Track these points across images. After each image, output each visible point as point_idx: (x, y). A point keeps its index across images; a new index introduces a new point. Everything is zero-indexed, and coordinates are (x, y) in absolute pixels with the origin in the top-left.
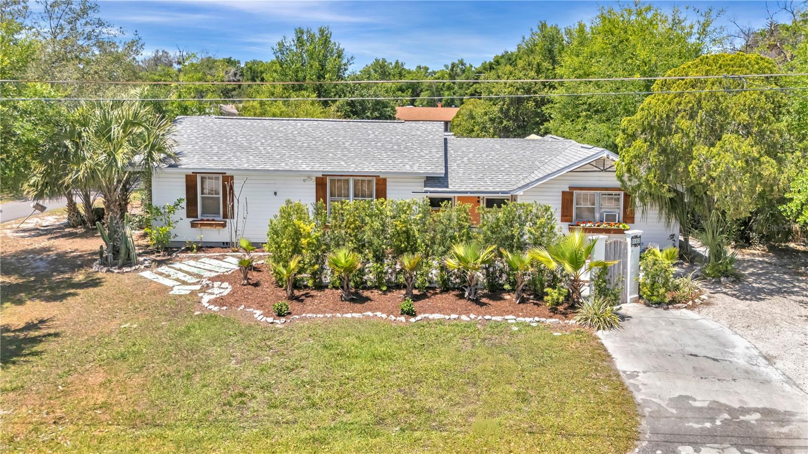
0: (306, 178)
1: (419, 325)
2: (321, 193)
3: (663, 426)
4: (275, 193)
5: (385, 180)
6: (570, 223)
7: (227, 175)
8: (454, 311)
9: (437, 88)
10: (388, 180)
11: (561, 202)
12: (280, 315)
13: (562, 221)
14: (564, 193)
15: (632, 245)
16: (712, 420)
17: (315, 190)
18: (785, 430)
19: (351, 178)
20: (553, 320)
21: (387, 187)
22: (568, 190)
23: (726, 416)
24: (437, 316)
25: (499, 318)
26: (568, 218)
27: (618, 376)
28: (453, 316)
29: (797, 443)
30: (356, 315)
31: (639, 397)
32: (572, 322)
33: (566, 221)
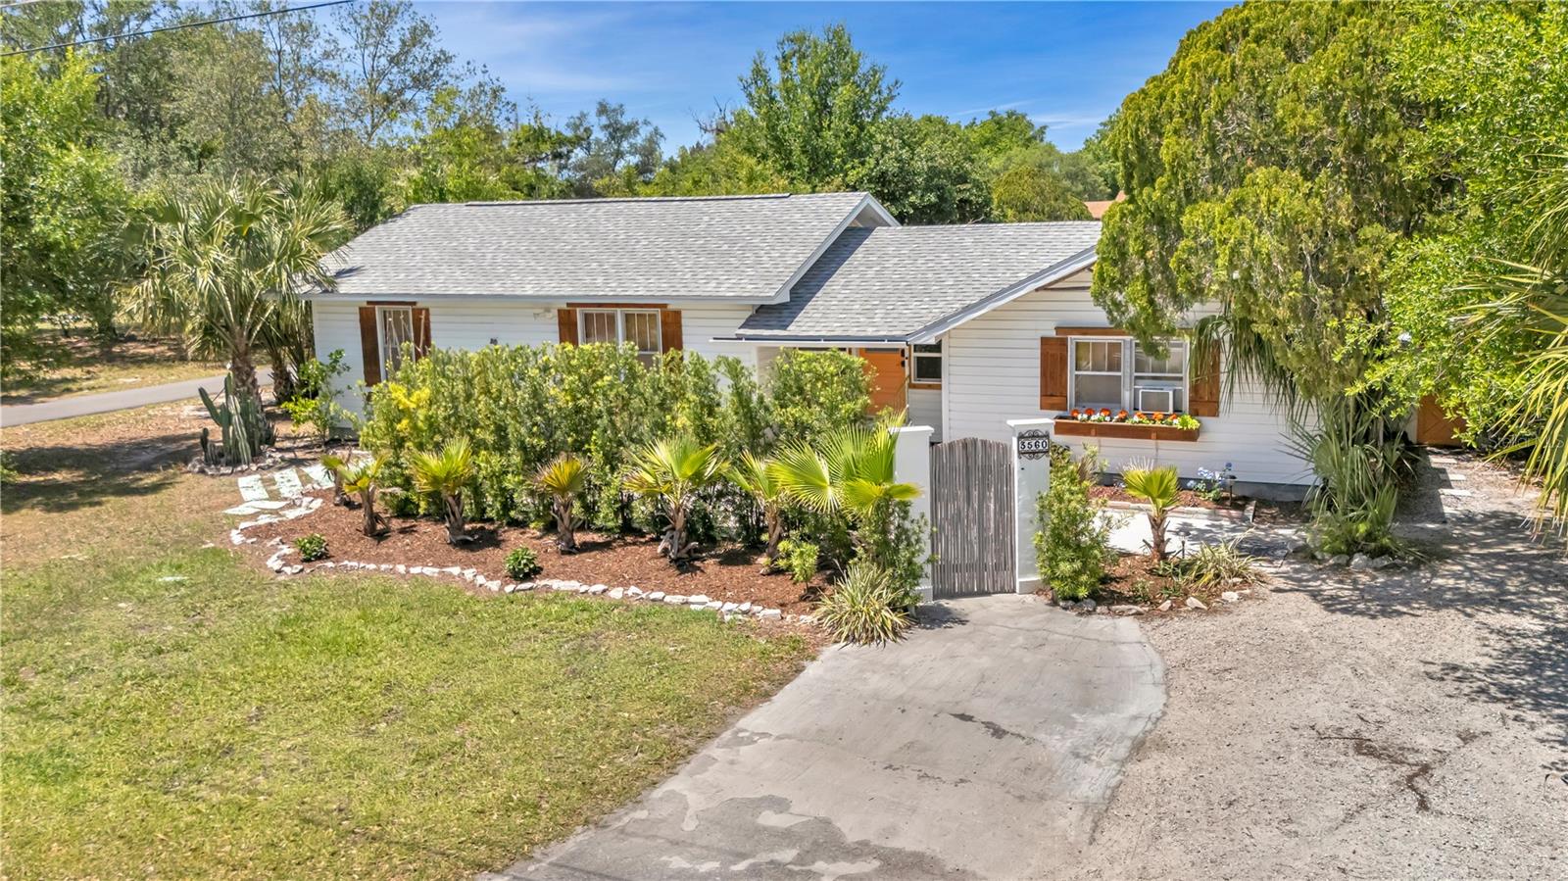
0: (541, 311)
4: (493, 342)
5: (677, 314)
6: (1061, 413)
7: (418, 306)
10: (684, 314)
11: (1038, 362)
13: (1042, 407)
14: (1045, 341)
15: (1020, 453)
17: (557, 336)
19: (619, 310)
21: (683, 328)
22: (1053, 334)
24: (567, 585)
25: (678, 599)
26: (1055, 400)
28: (597, 588)
31: (668, 787)
32: (810, 619)
33: (1052, 407)
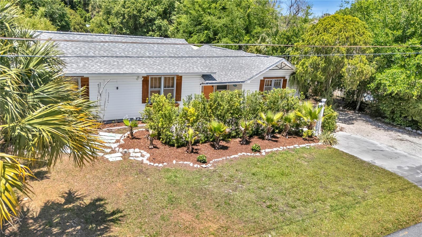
2: (145, 87)
4: (117, 88)
7: (84, 77)
10: (183, 77)
11: (259, 85)
17: (141, 85)
19: (163, 76)
21: (182, 81)
22: (263, 79)
25: (292, 147)
30: (236, 156)
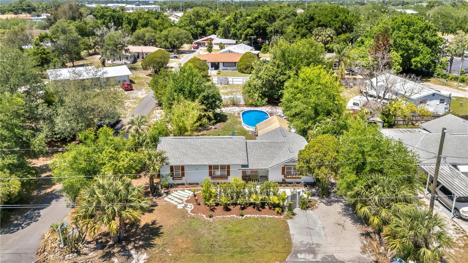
0: (206, 167)
1: (245, 219)
3: (296, 249)
8: (253, 214)
9: (227, 26)
12: (210, 217)
16: (306, 247)
18: (318, 249)
20: (277, 217)
23: (309, 246)
24: (249, 216)
25: (264, 216)
27: (290, 235)
28: (253, 216)
29: (319, 252)
30: (229, 216)
31: (293, 242)
32: (282, 217)
